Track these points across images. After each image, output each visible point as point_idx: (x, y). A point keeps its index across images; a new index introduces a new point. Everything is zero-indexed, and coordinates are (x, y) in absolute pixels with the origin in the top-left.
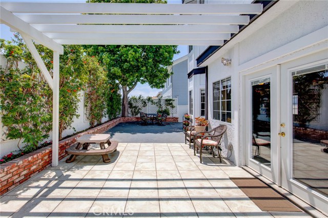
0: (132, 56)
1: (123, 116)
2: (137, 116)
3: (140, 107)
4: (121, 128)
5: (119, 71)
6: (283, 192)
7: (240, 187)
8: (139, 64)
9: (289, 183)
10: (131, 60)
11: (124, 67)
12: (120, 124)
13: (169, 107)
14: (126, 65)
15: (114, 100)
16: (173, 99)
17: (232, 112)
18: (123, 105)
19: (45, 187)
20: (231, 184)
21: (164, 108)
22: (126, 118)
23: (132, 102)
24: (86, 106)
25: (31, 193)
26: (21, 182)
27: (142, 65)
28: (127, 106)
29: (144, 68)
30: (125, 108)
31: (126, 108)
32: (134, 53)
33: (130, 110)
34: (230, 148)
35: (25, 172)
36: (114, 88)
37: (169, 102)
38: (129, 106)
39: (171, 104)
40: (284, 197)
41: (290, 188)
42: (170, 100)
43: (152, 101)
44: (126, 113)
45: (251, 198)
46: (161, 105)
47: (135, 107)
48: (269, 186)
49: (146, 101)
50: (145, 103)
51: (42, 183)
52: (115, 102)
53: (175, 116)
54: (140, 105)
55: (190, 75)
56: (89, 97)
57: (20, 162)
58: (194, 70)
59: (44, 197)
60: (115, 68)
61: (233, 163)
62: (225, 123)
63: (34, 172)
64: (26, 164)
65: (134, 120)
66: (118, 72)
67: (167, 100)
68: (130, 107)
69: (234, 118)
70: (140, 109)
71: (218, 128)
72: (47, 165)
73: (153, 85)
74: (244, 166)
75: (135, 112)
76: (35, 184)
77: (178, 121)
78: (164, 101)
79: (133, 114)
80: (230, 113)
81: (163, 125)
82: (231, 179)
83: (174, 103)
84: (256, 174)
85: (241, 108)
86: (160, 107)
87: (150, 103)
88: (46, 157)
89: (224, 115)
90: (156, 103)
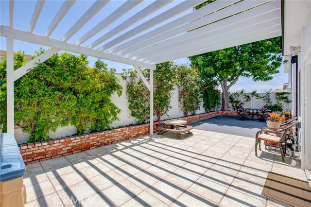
0: (223, 54)
1: (223, 110)
3: (242, 102)
5: (212, 69)
8: (233, 60)
10: (222, 58)
11: (217, 66)
12: (217, 117)
13: (282, 102)
14: (218, 64)
15: (209, 95)
16: (289, 92)
18: (223, 99)
19: (142, 142)
21: (274, 102)
22: (225, 112)
23: (234, 97)
24: (180, 100)
25: (135, 142)
26: (134, 137)
28: (227, 100)
31: (226, 103)
33: (230, 105)
35: (136, 133)
36: (207, 85)
37: (281, 96)
38: (230, 100)
39: (286, 98)
42: (283, 94)
43: (257, 96)
44: (226, 108)
46: (269, 99)
47: (236, 101)
49: (250, 96)
50: (248, 97)
51: (141, 140)
52: (210, 97)
54: (242, 99)
56: (182, 94)
57: (134, 127)
59: (139, 145)
60: (208, 68)
63: (140, 134)
64: (136, 129)
65: (234, 114)
66: (211, 71)
67: (278, 94)
68: (231, 102)
70: (242, 104)
72: (148, 133)
73: (258, 78)
74: (308, 170)
76: (139, 140)
78: (274, 95)
79: (234, 109)
83: (290, 97)
86: (268, 102)
87: (255, 97)
88: (147, 129)
90: (263, 97)
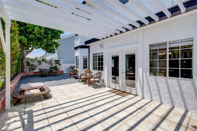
0: (38, 31)
1: (23, 71)
2: (34, 71)
4: (25, 80)
5: (26, 39)
6: (123, 91)
7: (112, 93)
8: (42, 37)
9: (125, 87)
10: (36, 33)
13: (57, 65)
14: (31, 36)
16: (60, 60)
17: (104, 66)
18: (22, 63)
20: (109, 92)
21: (54, 65)
23: (30, 62)
27: (43, 38)
28: (25, 64)
29: (45, 40)
30: (24, 66)
32: (39, 29)
34: (103, 81)
37: (57, 62)
39: (59, 63)
40: (124, 92)
41: (125, 89)
42: (58, 61)
43: (46, 61)
44: (25, 69)
45: (117, 94)
47: (32, 65)
48: (119, 90)
49: (41, 61)
50: (40, 62)
53: (61, 70)
54: (36, 63)
55: (76, 48)
58: (80, 46)
61: (105, 87)
62: (100, 71)
65: (32, 74)
67: (56, 61)
68: (28, 65)
69: (105, 69)
70: (36, 66)
71: (98, 73)
73: (48, 51)
74: (109, 87)
75: (32, 69)
77: (63, 73)
78: (54, 61)
79: (30, 70)
80: (103, 67)
81: (57, 76)
82: (108, 91)
83: (60, 62)
84: (114, 88)
85: (108, 65)
86: (51, 65)
87: (44, 62)
89: (99, 68)
90: (49, 62)
